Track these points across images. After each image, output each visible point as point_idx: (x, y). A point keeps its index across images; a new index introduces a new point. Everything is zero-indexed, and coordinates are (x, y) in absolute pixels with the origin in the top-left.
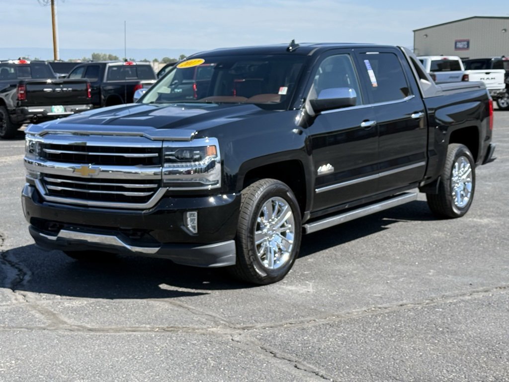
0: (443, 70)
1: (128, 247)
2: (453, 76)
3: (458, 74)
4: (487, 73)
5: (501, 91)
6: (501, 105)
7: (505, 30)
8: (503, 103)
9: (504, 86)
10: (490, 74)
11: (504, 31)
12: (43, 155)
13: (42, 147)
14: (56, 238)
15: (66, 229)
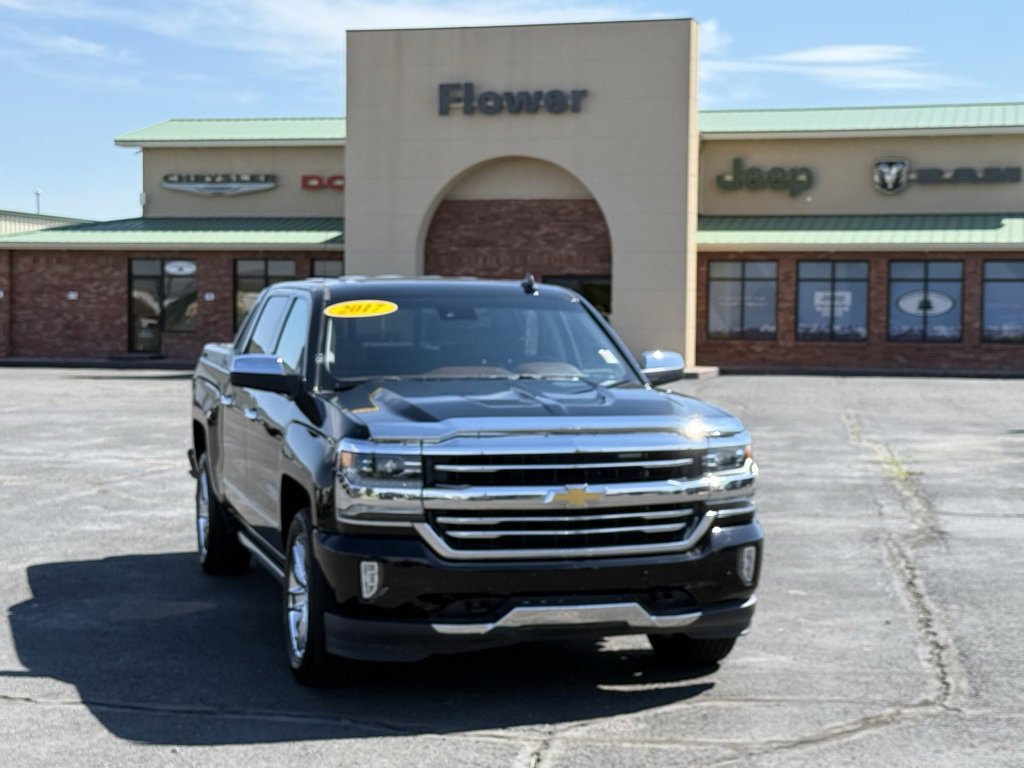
1: (654, 619)
12: (430, 478)
13: (429, 463)
14: (489, 627)
15: (521, 605)
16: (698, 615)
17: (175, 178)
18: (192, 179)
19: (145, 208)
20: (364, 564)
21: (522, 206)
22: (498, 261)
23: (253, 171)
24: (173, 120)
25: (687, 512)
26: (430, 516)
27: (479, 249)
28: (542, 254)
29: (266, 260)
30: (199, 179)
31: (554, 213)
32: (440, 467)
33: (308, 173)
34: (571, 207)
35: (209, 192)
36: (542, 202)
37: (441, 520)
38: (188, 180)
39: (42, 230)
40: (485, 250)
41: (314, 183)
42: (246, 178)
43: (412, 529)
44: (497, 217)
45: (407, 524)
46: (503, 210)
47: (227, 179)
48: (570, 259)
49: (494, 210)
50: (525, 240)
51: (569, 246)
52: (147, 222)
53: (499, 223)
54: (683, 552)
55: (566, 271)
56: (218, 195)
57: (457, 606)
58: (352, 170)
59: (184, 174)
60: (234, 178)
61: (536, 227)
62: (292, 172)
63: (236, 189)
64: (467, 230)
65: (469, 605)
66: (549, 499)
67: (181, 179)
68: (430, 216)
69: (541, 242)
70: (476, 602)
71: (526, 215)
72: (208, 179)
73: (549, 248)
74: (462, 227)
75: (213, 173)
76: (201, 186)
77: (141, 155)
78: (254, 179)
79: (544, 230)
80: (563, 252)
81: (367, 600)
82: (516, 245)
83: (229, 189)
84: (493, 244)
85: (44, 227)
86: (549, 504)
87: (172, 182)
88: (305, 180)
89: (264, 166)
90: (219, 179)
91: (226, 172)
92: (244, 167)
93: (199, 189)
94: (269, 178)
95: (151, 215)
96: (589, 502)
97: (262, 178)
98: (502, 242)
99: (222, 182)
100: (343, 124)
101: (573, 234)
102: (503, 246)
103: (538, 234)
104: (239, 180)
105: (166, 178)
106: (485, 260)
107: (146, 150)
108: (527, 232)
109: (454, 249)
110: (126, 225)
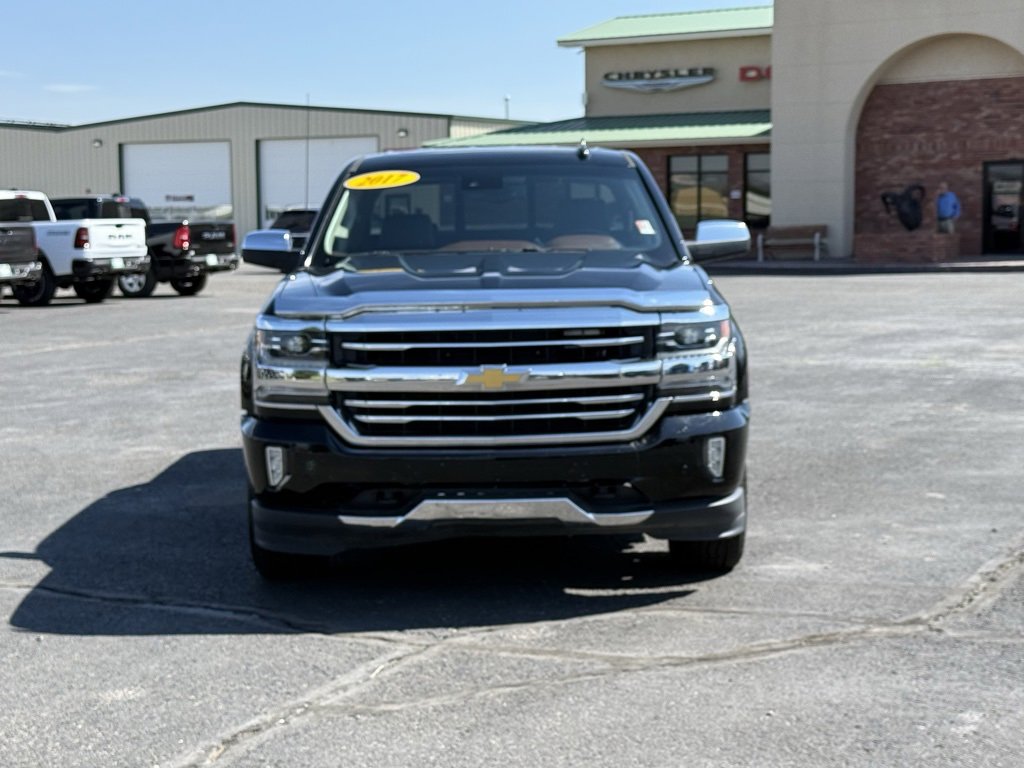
0: (22, 218)
1: (591, 516)
2: (56, 230)
3: (67, 226)
4: (119, 226)
5: (142, 259)
6: (128, 288)
7: (101, 142)
8: (131, 285)
9: (144, 251)
10: (123, 227)
11: (97, 144)
12: (338, 356)
13: (337, 340)
14: (399, 520)
15: (434, 497)
16: (649, 513)
17: (615, 77)
18: (632, 76)
19: (588, 108)
20: (269, 449)
21: (961, 87)
22: (934, 147)
23: (692, 65)
24: (618, 18)
25: (639, 397)
26: (336, 399)
27: (914, 136)
28: (982, 138)
29: (699, 156)
30: (639, 76)
31: (997, 94)
32: (347, 345)
33: (745, 64)
34: (1015, 86)
35: (648, 88)
36: (984, 82)
37: (349, 403)
38: (627, 76)
39: (489, 134)
40: (921, 136)
41: (752, 74)
42: (684, 72)
43: (317, 412)
44: (934, 101)
45: (311, 407)
46: (940, 92)
47: (666, 74)
48: (1014, 143)
49: (931, 93)
50: (964, 124)
51: (1013, 128)
52: (590, 122)
53: (935, 107)
54: (627, 442)
55: (1008, 156)
56: (657, 91)
57: (367, 496)
58: (778, 58)
59: (624, 72)
60: (672, 73)
61: (976, 109)
62: (730, 64)
63: (676, 84)
64: (901, 115)
65: (380, 496)
66: (462, 382)
67: (621, 77)
68: (862, 103)
69: (982, 126)
70: (388, 493)
71: (967, 97)
72: (647, 76)
73: (991, 132)
74: (897, 112)
75: (652, 70)
76: (640, 82)
77: (583, 55)
78: (692, 73)
79: (986, 112)
80: (1006, 135)
81: (274, 487)
82: (955, 130)
83: (668, 84)
84: (929, 129)
85: (490, 130)
86: (460, 386)
87: (612, 80)
88: (744, 71)
89: (701, 60)
90: (658, 75)
91: (664, 67)
92: (682, 61)
93: (639, 86)
94: (708, 71)
95: (594, 114)
96: (508, 384)
97: (700, 72)
98: (939, 128)
99: (662, 78)
100: (770, 12)
101: (1017, 115)
102: (941, 131)
103: (978, 117)
104: (677, 75)
105: (607, 77)
106: (920, 147)
107: (588, 49)
108: (967, 115)
109: (887, 136)
110: (566, 125)
